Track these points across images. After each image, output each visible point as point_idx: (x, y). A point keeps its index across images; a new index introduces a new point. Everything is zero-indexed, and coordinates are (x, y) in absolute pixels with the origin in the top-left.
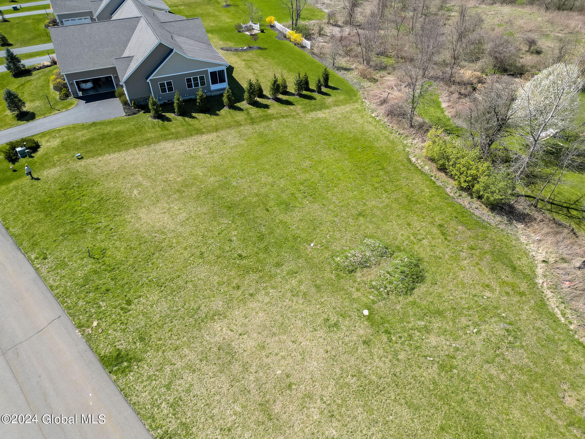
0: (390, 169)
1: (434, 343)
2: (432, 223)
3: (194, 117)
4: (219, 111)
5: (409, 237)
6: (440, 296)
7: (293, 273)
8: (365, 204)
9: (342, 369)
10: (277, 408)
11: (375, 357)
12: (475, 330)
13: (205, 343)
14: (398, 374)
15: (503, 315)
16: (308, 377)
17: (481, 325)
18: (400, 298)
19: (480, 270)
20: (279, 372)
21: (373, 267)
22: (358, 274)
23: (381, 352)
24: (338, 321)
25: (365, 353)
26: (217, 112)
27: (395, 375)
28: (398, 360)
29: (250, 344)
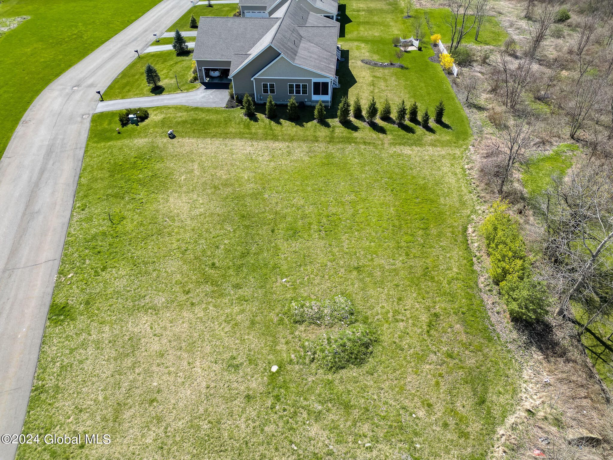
0: (434, 231)
1: (312, 434)
2: (428, 309)
3: (279, 123)
4: (307, 122)
5: (388, 312)
6: (364, 389)
7: (242, 300)
8: (372, 259)
9: (206, 410)
10: (127, 415)
11: (244, 416)
12: (368, 445)
13: (124, 329)
14: (250, 445)
15: (418, 446)
16: (173, 401)
17: (381, 443)
18: (321, 371)
19: (437, 383)
20: (155, 384)
21: (323, 327)
22: (302, 328)
23: (254, 414)
24: (241, 364)
25: (239, 407)
26: (304, 123)
27: (247, 443)
28: (262, 430)
29: (156, 347)
